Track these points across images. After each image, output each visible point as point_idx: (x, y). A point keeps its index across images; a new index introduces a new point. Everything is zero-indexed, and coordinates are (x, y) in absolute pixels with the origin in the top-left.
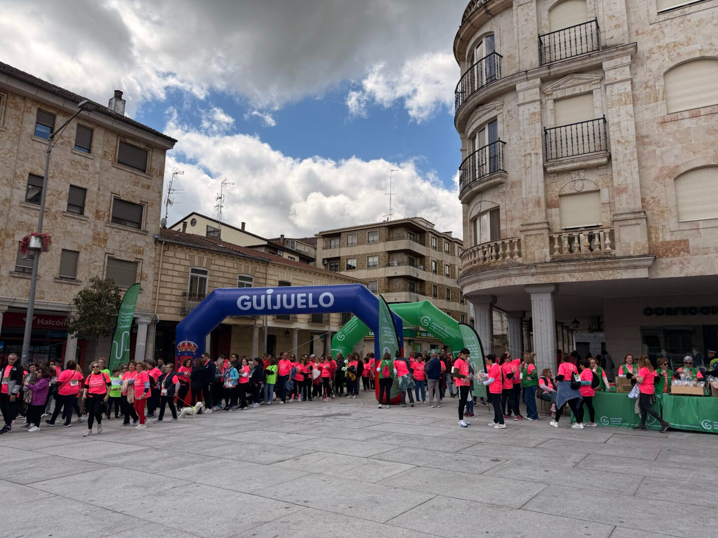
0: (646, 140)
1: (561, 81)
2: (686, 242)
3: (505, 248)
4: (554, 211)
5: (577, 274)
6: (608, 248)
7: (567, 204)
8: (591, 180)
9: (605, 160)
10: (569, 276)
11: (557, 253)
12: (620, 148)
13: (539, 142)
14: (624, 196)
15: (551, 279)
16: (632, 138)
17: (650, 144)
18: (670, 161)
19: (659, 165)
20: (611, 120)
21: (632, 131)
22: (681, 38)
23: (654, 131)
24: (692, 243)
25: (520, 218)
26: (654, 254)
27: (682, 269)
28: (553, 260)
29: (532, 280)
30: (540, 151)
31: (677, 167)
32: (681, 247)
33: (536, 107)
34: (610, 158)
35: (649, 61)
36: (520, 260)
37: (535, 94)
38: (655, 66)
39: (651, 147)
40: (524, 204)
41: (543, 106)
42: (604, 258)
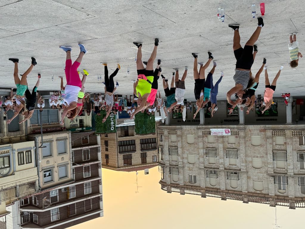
0: (266, 154)
1: (283, 172)
2: (260, 132)
3: (297, 134)
4: (285, 142)
5: (280, 126)
6: (273, 132)
7: (283, 143)
8: (277, 147)
9: (274, 151)
10: (281, 126)
11: (284, 132)
12: (270, 153)
13: (288, 159)
14: (270, 142)
15: (285, 126)
16: (268, 155)
17: (265, 153)
18: (262, 148)
19: (264, 148)
20: (272, 159)
21: (268, 156)
22: (259, 174)
23: (264, 155)
24: (259, 131)
25: (293, 141)
26: (265, 130)
27: (261, 127)
28: (285, 130)
29: (289, 126)
30: (287, 156)
31: (261, 147)
33: (289, 167)
34: (273, 151)
35: (265, 171)
36: (292, 131)
37: (289, 171)
38: (264, 170)
39: (265, 152)
40: (292, 144)
41: (287, 167)
42: (274, 129)
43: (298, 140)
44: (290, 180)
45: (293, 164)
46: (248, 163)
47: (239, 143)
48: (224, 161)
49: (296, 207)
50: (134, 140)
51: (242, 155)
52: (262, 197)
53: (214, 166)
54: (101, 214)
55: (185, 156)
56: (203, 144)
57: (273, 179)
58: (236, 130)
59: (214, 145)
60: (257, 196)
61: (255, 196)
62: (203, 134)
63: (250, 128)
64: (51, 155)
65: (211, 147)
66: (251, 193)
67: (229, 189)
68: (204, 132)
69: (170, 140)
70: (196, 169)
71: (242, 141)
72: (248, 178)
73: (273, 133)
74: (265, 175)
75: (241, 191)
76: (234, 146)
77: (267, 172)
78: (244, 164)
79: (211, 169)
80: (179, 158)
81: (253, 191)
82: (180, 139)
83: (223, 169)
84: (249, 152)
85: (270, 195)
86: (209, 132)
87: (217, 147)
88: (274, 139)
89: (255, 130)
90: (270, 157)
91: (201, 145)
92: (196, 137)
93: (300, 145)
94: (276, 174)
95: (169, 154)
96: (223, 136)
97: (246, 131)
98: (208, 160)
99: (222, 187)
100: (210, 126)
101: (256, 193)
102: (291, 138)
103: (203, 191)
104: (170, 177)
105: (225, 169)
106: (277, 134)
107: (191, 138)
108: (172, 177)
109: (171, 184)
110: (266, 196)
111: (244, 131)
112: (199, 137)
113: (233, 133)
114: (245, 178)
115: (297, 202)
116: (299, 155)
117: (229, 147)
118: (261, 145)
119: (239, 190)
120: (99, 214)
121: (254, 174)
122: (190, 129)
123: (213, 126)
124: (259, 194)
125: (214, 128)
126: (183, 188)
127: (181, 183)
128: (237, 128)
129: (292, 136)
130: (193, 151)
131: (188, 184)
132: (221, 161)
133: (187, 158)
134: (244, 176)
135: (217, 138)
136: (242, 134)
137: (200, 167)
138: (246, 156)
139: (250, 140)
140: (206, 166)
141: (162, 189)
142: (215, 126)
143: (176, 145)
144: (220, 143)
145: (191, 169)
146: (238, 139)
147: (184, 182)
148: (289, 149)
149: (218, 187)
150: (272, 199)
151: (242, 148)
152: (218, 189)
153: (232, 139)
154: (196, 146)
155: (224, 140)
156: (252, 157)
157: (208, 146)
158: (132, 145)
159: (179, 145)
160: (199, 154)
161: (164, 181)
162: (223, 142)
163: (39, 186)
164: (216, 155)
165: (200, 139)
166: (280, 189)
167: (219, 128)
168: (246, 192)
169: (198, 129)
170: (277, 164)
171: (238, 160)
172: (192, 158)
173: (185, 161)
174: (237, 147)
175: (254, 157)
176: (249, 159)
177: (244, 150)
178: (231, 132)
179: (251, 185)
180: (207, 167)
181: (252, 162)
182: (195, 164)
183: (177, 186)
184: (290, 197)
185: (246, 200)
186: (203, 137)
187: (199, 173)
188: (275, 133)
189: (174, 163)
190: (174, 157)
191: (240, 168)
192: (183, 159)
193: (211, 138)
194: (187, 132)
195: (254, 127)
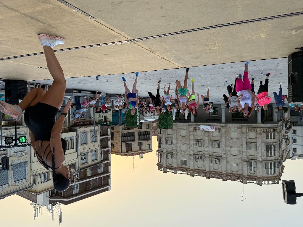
1: (254, 159)
2: (237, 129)
3: (265, 131)
4: (256, 136)
5: (252, 125)
7: (254, 138)
8: (250, 140)
10: (254, 125)
13: (258, 149)
14: (245, 136)
15: (257, 125)
16: (243, 145)
18: (238, 141)
19: (240, 141)
20: (246, 149)
22: (235, 160)
23: (240, 146)
25: (262, 136)
26: (241, 127)
27: (238, 125)
28: (256, 128)
29: (260, 125)
30: (258, 147)
32: (238, 128)
33: (258, 155)
34: (246, 143)
36: (262, 128)
37: (258, 158)
38: (239, 156)
39: (241, 144)
40: (261, 138)
41: (257, 155)
42: (248, 127)
43: (266, 135)
44: (259, 165)
45: (262, 153)
46: (227, 151)
47: (221, 137)
48: (209, 149)
49: (263, 184)
50: (134, 133)
51: (223, 145)
52: (237, 177)
53: (201, 153)
54: (109, 188)
55: (178, 145)
56: (193, 136)
57: (246, 164)
58: (219, 127)
59: (201, 138)
60: (233, 176)
61: (232, 176)
62: (193, 129)
63: (230, 126)
64: (86, 143)
65: (200, 139)
66: (229, 173)
67: (212, 171)
68: (194, 128)
69: (167, 133)
70: (187, 155)
71: (224, 135)
72: (227, 162)
73: (248, 130)
74: (240, 160)
75: (221, 172)
76: (217, 139)
77: (241, 158)
78: (224, 152)
79: (199, 156)
80: (174, 147)
81: (231, 172)
82: (175, 132)
83: (208, 155)
84: (228, 143)
85: (243, 175)
86: (198, 128)
87: (204, 139)
88: (248, 134)
89: (233, 127)
90: (244, 147)
91: (191, 137)
92: (188, 131)
93: (267, 139)
94: (249, 160)
95: (166, 144)
96: (209, 131)
97: (227, 128)
98: (197, 149)
99: (207, 169)
100: (199, 124)
101: (233, 174)
102: (261, 134)
103: (192, 172)
104: (166, 161)
105: (209, 155)
106: (250, 131)
107: (183, 132)
108: (167, 161)
109: (167, 166)
110: (241, 176)
111: (226, 128)
112: (190, 131)
113: (217, 129)
114: (224, 163)
115: (264, 180)
116: (266, 146)
117: (213, 139)
118: (237, 138)
119: (219, 171)
120: (108, 188)
121: (232, 160)
122: (184, 126)
123: (201, 124)
124: (235, 174)
125: (202, 125)
126: (176, 170)
127: (175, 165)
128: (220, 125)
129: (261, 132)
130: (185, 142)
131: (180, 166)
132: (207, 149)
133: (180, 147)
134: (224, 161)
135: (204, 133)
136: (223, 130)
137: (190, 154)
138: (226, 146)
139: (229, 135)
140: (194, 153)
141: (159, 169)
142: (203, 124)
143: (172, 137)
144: (207, 136)
145: (183, 155)
146: (221, 133)
147: (177, 165)
148: (259, 142)
149: (204, 169)
150: (244, 178)
151: (223, 140)
152: (203, 170)
153: (216, 134)
154: (187, 138)
155: (210, 134)
156: (231, 147)
157: (197, 138)
158: (132, 136)
159: (174, 137)
160: (189, 144)
161: (161, 163)
162: (209, 136)
163: (78, 167)
164: (203, 145)
165: (191, 133)
166: (251, 170)
167: (206, 125)
168: (226, 173)
169: (190, 125)
170: (249, 153)
171: (219, 149)
172: (184, 147)
173: (178, 149)
174: (220, 140)
175: (232, 147)
176: (229, 149)
177: (225, 142)
178: (215, 128)
179: (229, 167)
180: (196, 154)
181: (230, 151)
182: (186, 151)
183: (171, 168)
184: (258, 176)
185: (225, 178)
186: (193, 131)
187: (189, 158)
188: (249, 129)
189: (170, 151)
190: (170, 146)
191: (221, 155)
192: (177, 147)
193: (199, 133)
194: (181, 128)
195: (233, 125)
